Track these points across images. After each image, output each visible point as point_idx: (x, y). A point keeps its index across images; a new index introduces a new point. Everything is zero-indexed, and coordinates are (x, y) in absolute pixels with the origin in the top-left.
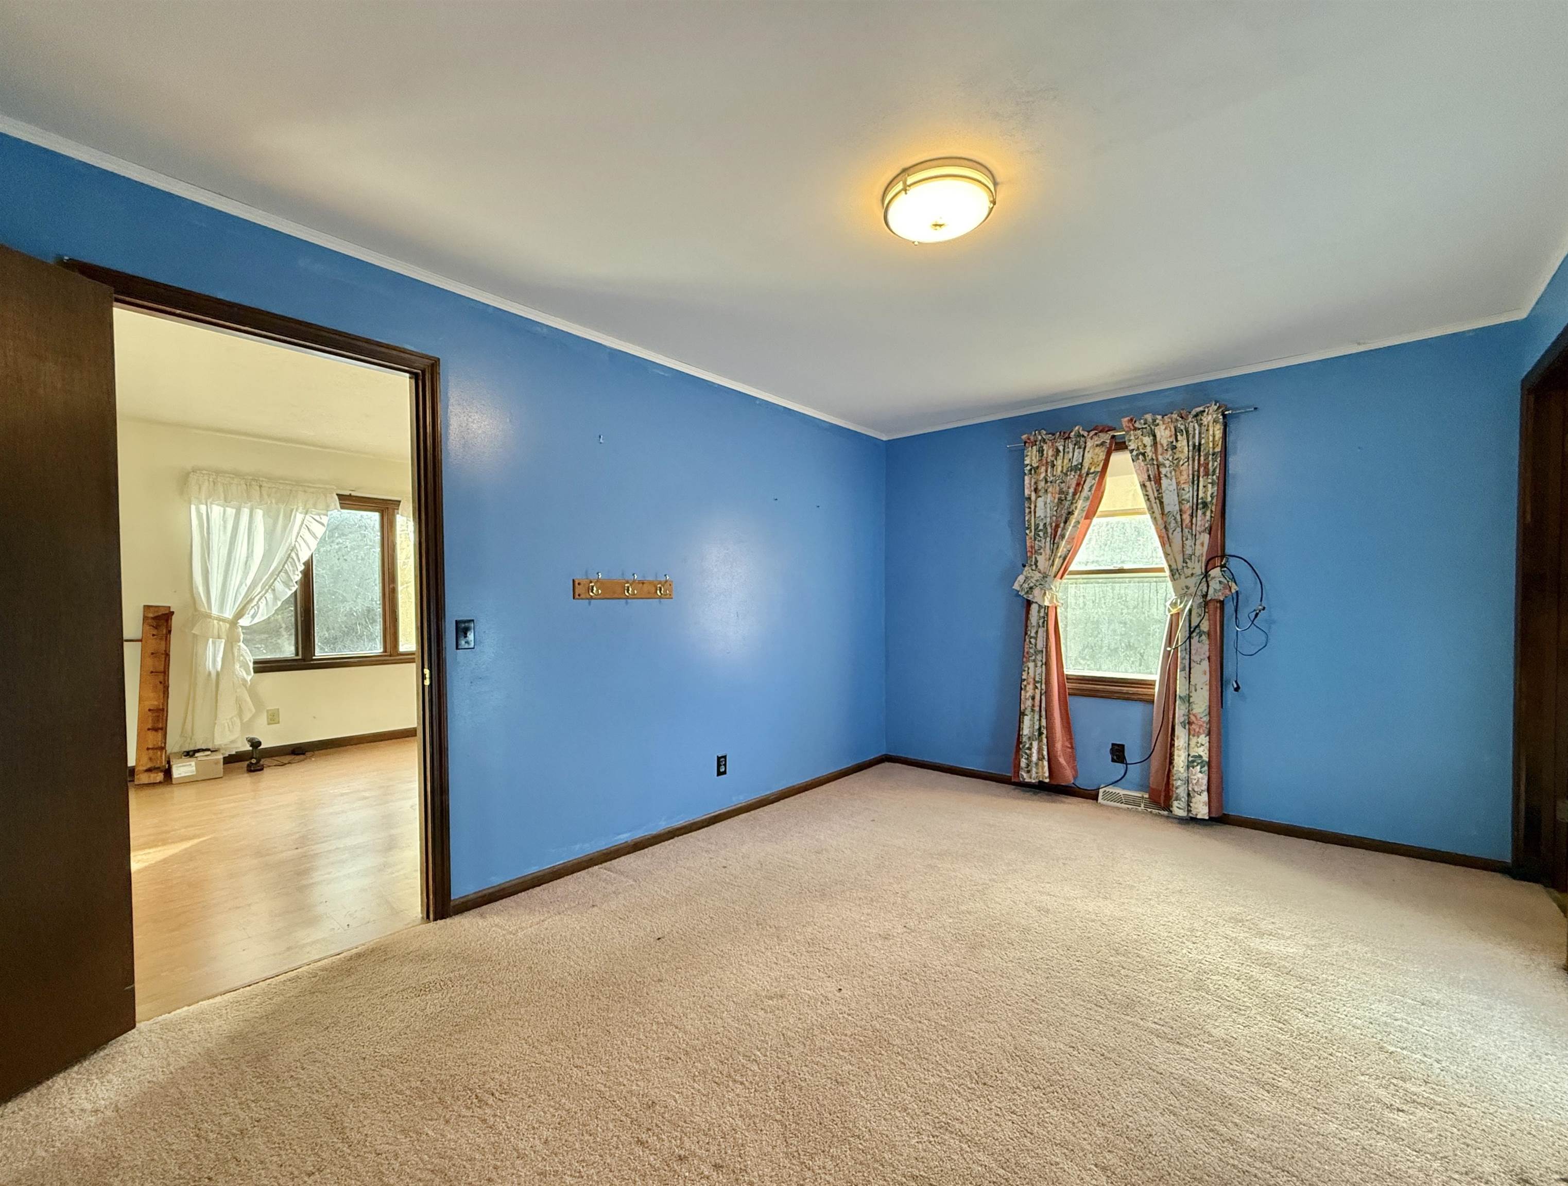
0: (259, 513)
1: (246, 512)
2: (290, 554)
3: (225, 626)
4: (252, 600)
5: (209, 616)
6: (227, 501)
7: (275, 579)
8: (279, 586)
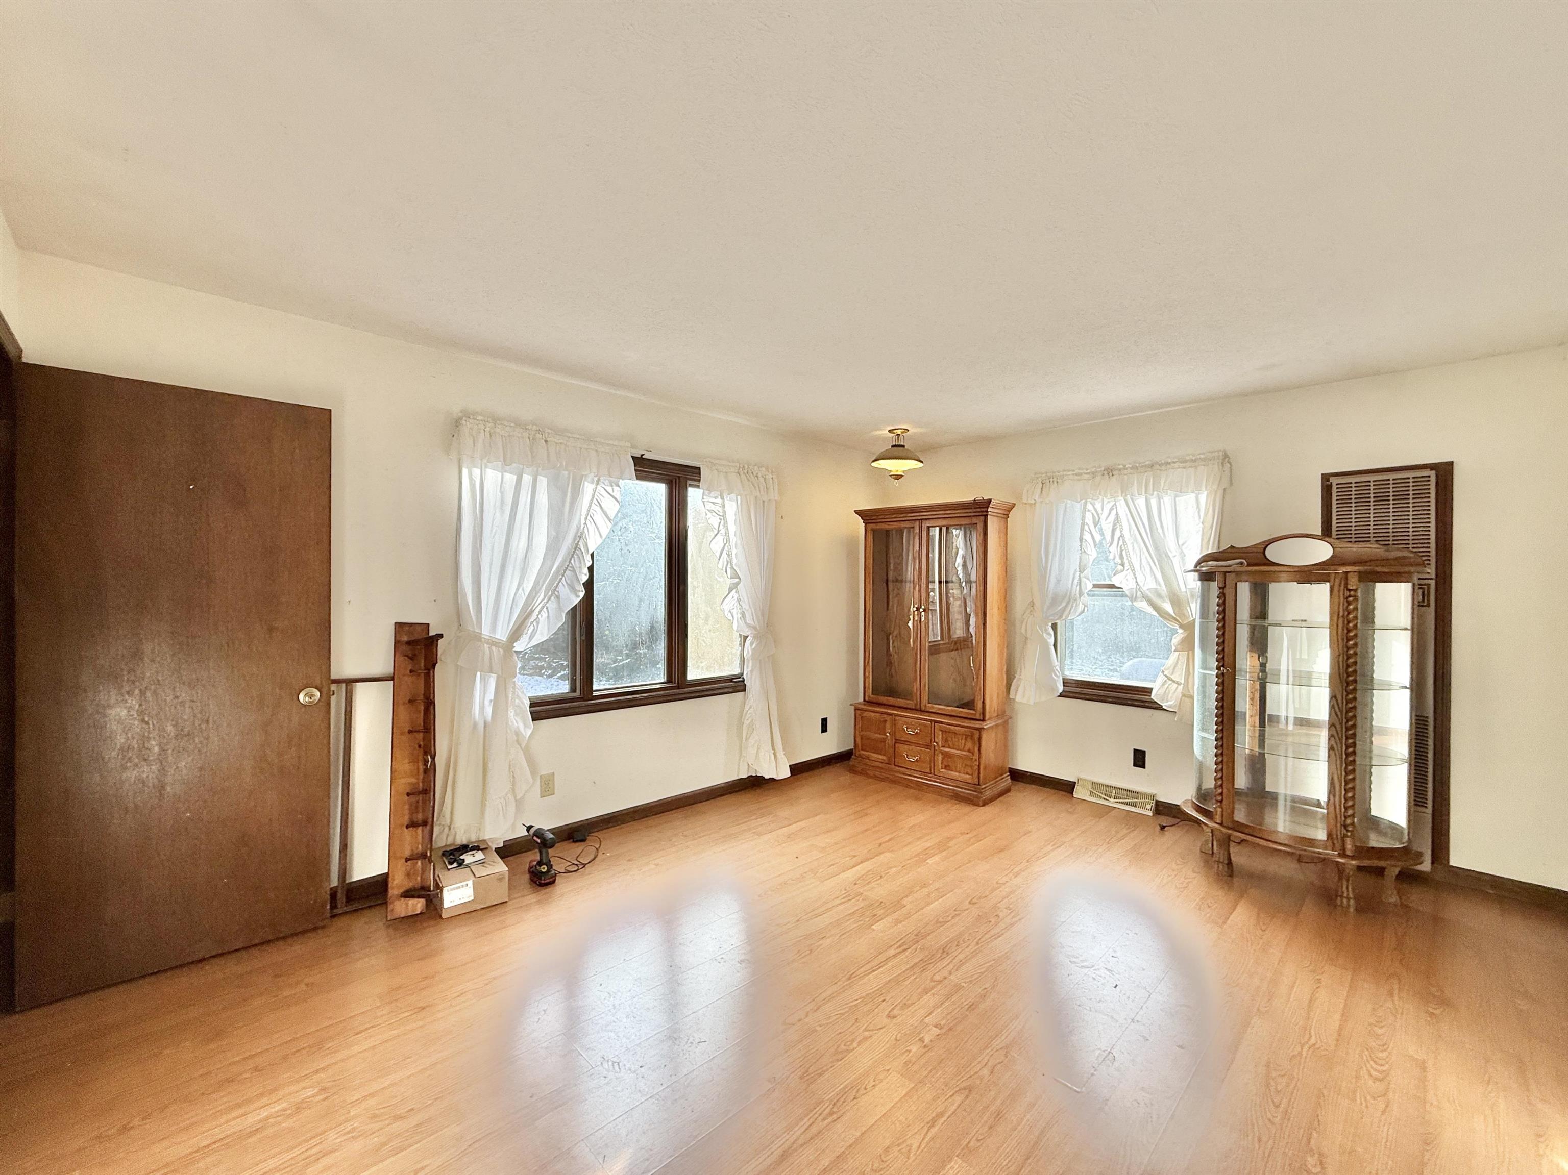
0: (543, 482)
1: (527, 478)
2: (577, 544)
3: (497, 652)
4: (532, 611)
5: (478, 637)
6: (506, 462)
7: (560, 581)
8: (564, 590)
